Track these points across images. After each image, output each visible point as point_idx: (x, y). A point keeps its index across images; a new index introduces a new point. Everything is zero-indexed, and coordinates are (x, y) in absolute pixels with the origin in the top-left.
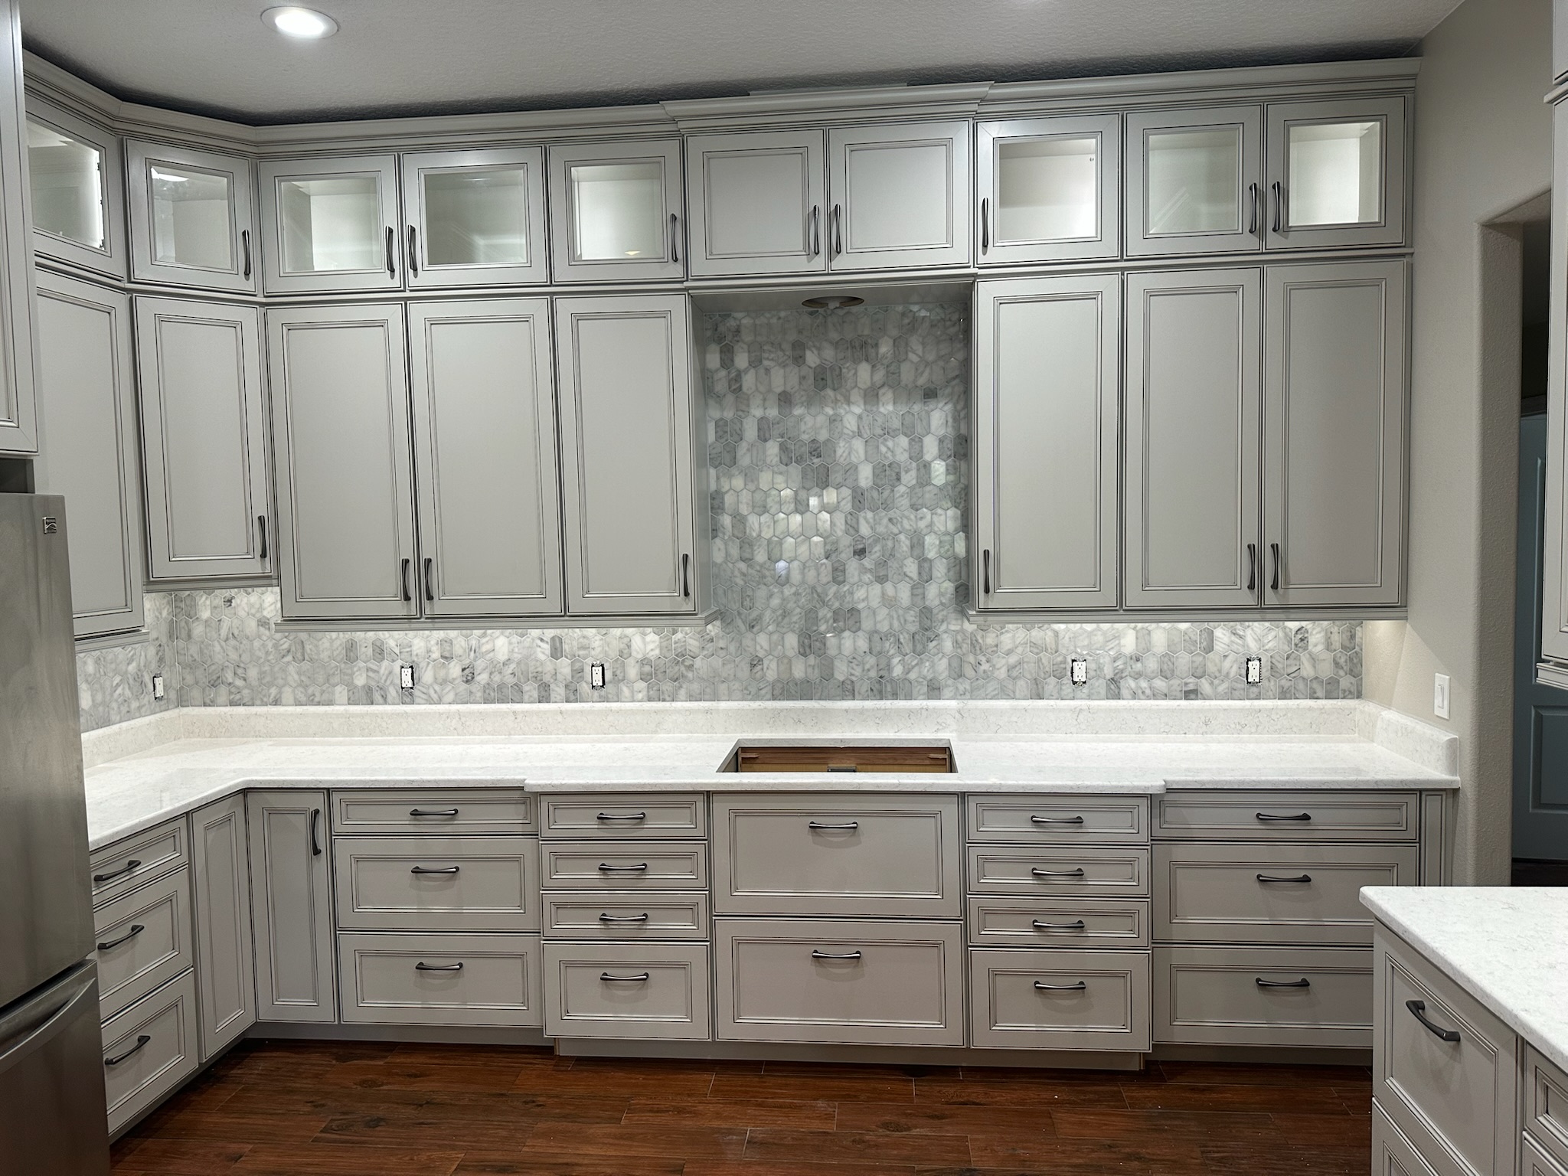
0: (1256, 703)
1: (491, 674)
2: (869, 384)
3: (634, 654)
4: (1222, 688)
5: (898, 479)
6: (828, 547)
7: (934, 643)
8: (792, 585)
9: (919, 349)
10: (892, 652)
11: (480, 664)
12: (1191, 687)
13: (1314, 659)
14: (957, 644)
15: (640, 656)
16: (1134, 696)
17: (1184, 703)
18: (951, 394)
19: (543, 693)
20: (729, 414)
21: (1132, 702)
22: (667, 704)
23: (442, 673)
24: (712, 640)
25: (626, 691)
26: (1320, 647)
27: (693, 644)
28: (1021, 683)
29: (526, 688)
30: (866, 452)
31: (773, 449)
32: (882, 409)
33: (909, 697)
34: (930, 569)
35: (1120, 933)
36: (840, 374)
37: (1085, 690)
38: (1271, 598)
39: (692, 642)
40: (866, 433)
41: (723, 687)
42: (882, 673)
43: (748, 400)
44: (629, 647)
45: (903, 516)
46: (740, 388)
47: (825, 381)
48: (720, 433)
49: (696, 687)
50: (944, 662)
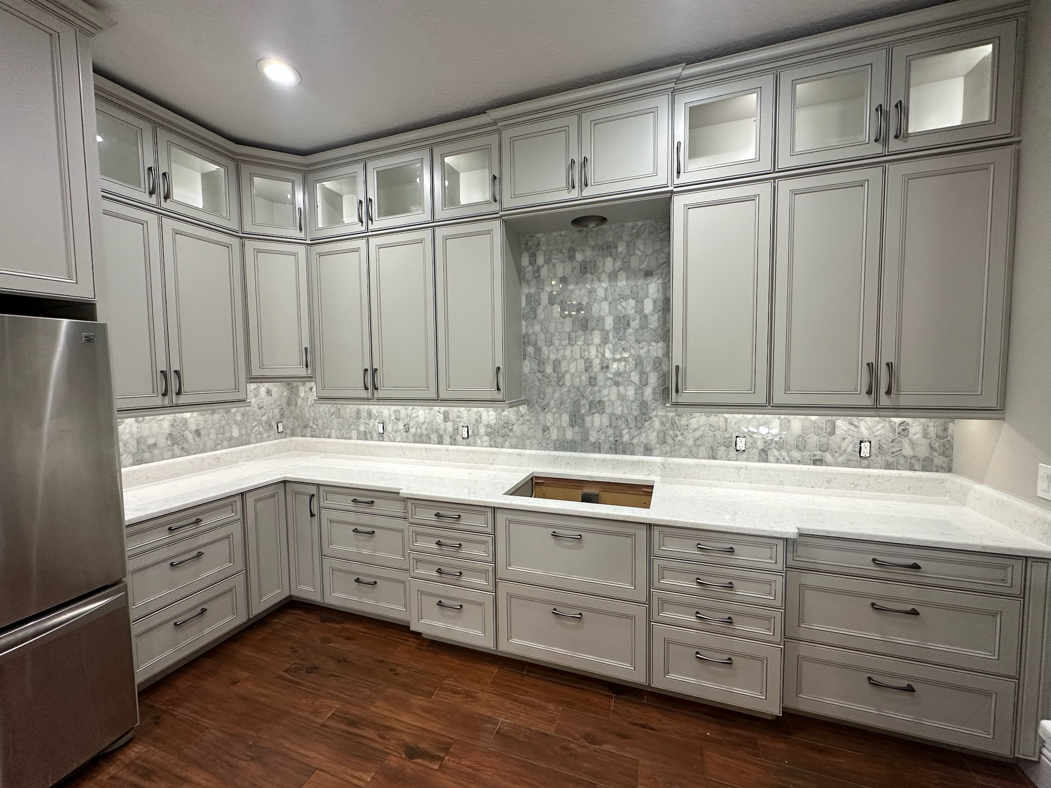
0: (867, 471)
1: (416, 428)
2: (612, 269)
3: (483, 421)
4: (841, 459)
5: (629, 325)
6: (587, 365)
7: (648, 423)
8: (566, 386)
9: (642, 247)
10: (623, 426)
11: (412, 423)
12: (818, 457)
13: (912, 444)
14: (663, 424)
15: (486, 423)
16: (778, 461)
17: (813, 468)
18: (662, 273)
19: (440, 440)
20: (533, 291)
21: (776, 465)
22: (499, 449)
23: (395, 427)
24: (522, 416)
25: (479, 441)
26: (919, 436)
27: (513, 417)
28: (702, 449)
29: (432, 437)
30: (609, 309)
31: (557, 309)
32: (619, 284)
33: (632, 453)
34: (647, 379)
35: (759, 630)
36: (595, 265)
37: (745, 455)
38: (884, 400)
39: (512, 416)
40: (610, 298)
41: (528, 442)
42: (616, 439)
43: (543, 282)
44: (480, 418)
45: (631, 347)
46: (539, 276)
47: (586, 269)
48: (528, 301)
49: (514, 441)
50: (655, 434)
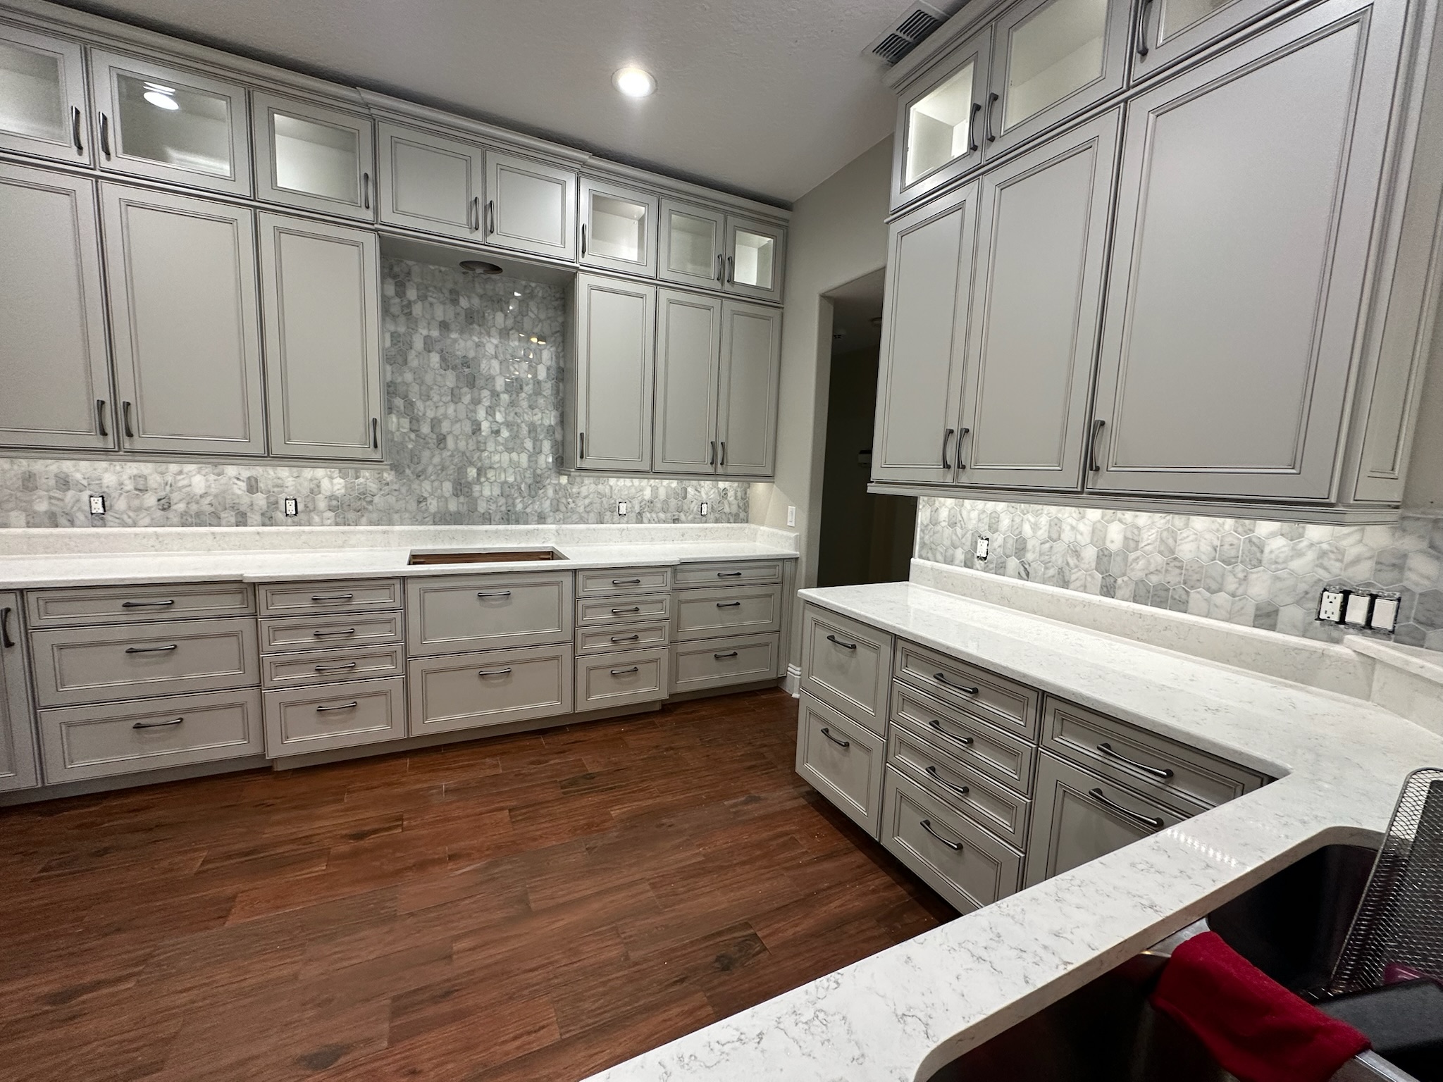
0: (706, 525)
1: (188, 503)
2: (503, 326)
3: (323, 492)
4: (690, 517)
5: (521, 389)
6: (475, 427)
7: (542, 491)
8: (449, 450)
9: (534, 309)
10: (516, 495)
11: (175, 497)
12: (676, 517)
13: (730, 504)
14: (556, 491)
15: (328, 494)
16: (649, 522)
17: (673, 525)
18: (555, 341)
19: (240, 519)
20: (402, 329)
21: (649, 525)
22: (352, 528)
23: (136, 503)
24: (388, 484)
25: (317, 519)
26: (732, 498)
27: (373, 487)
28: (592, 515)
29: (223, 515)
30: (501, 369)
31: (435, 358)
32: (511, 343)
33: (526, 523)
34: (541, 447)
35: (655, 639)
36: (484, 316)
37: (626, 518)
38: (720, 470)
39: (371, 484)
40: (501, 357)
41: (396, 517)
42: (509, 508)
43: (416, 322)
44: (318, 486)
45: (524, 412)
46: (410, 313)
47: (472, 319)
48: (395, 342)
49: (375, 516)
50: (548, 502)
